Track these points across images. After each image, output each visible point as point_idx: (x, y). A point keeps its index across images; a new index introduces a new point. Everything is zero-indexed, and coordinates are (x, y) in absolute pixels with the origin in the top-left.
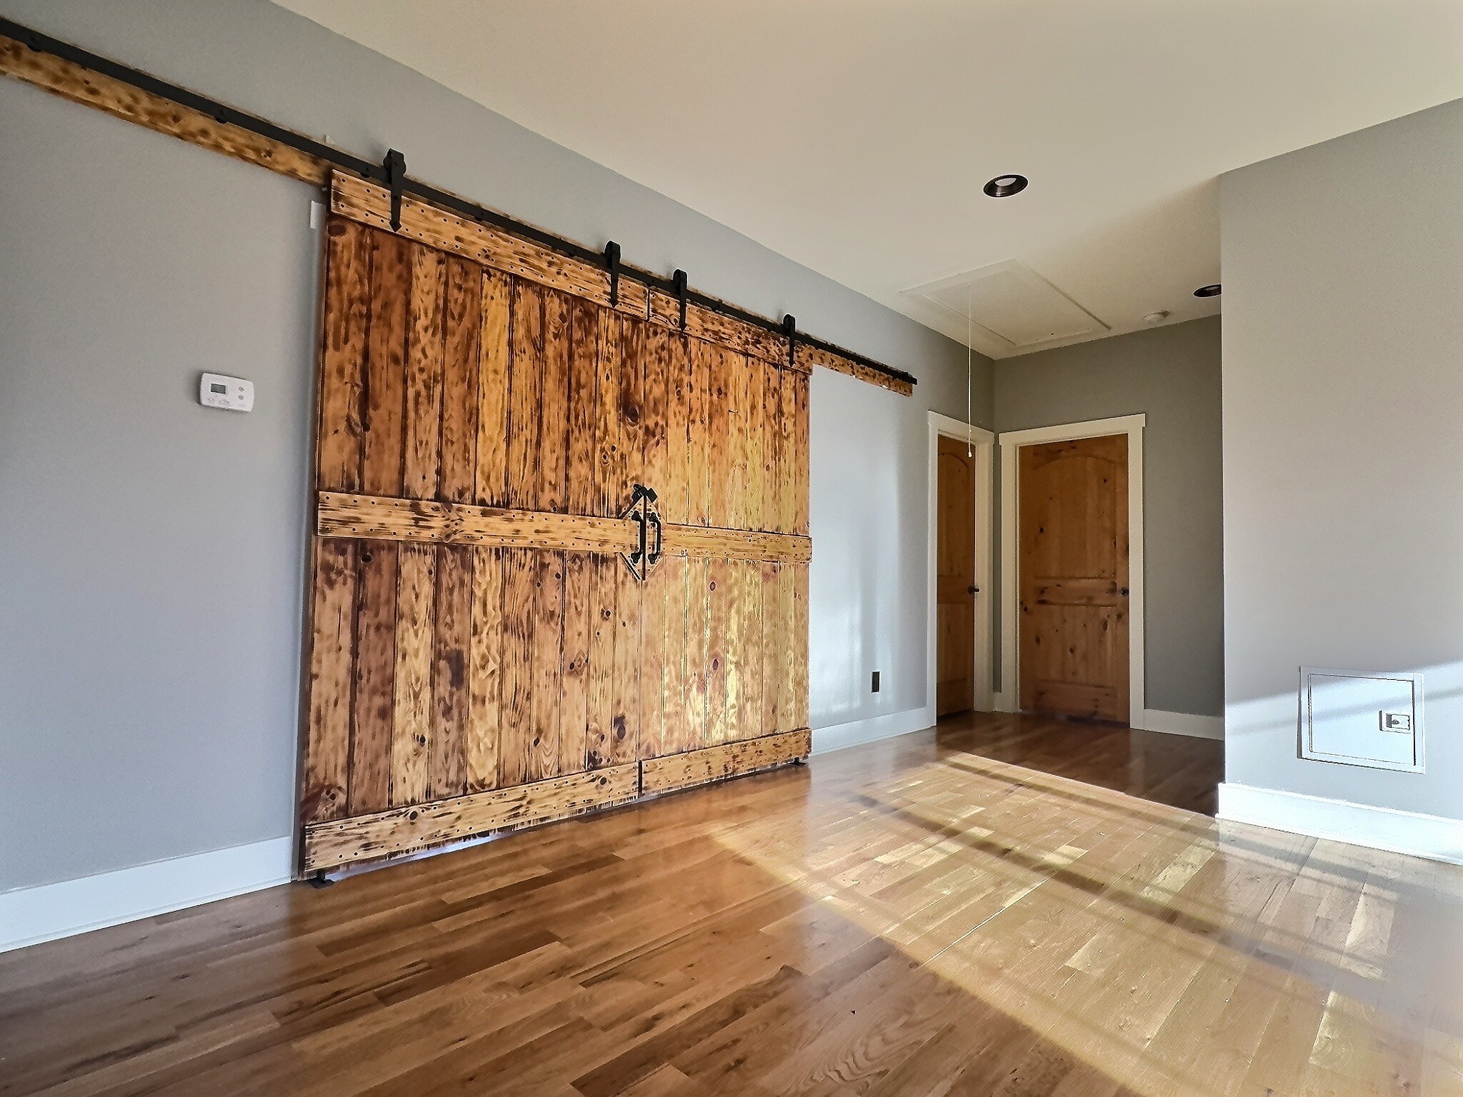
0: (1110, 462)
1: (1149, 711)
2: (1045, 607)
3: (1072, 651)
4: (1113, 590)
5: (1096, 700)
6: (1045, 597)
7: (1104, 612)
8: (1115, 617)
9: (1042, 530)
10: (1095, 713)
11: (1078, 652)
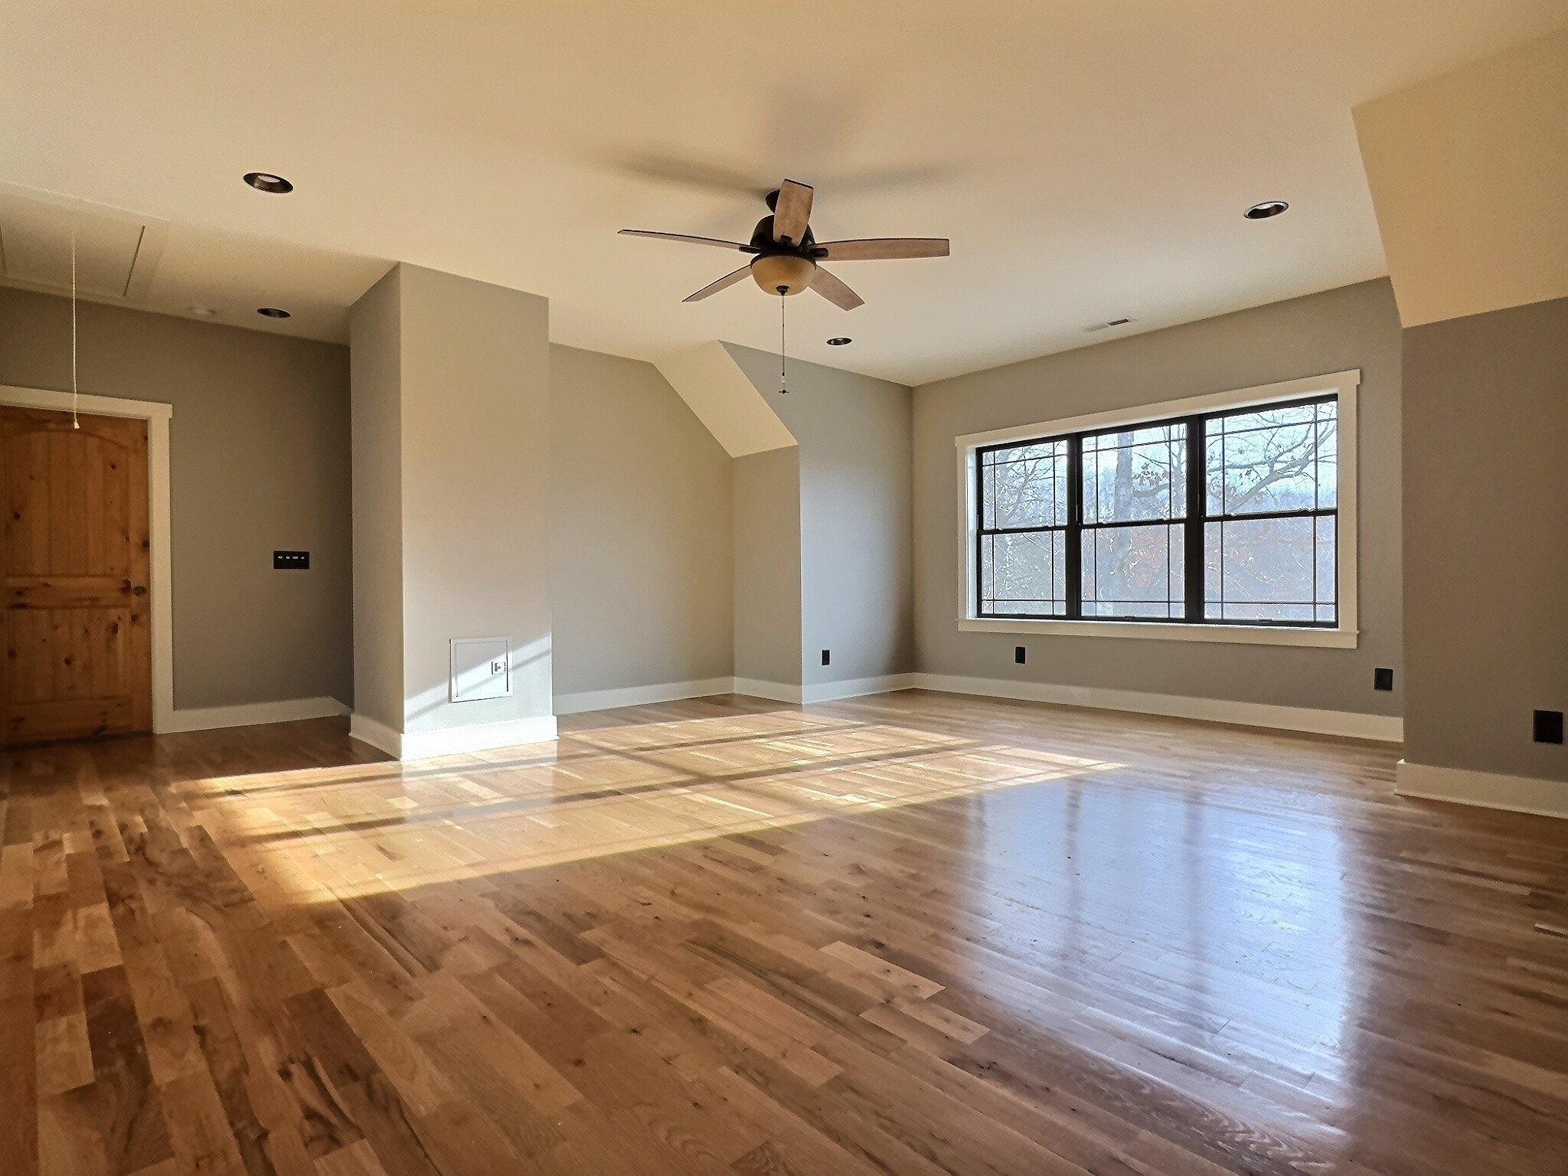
0: (121, 447)
1: (177, 713)
2: (26, 612)
3: (67, 662)
4: (126, 588)
5: (105, 713)
6: (22, 600)
7: (113, 615)
8: (128, 618)
9: (17, 516)
10: (103, 728)
11: (78, 663)
